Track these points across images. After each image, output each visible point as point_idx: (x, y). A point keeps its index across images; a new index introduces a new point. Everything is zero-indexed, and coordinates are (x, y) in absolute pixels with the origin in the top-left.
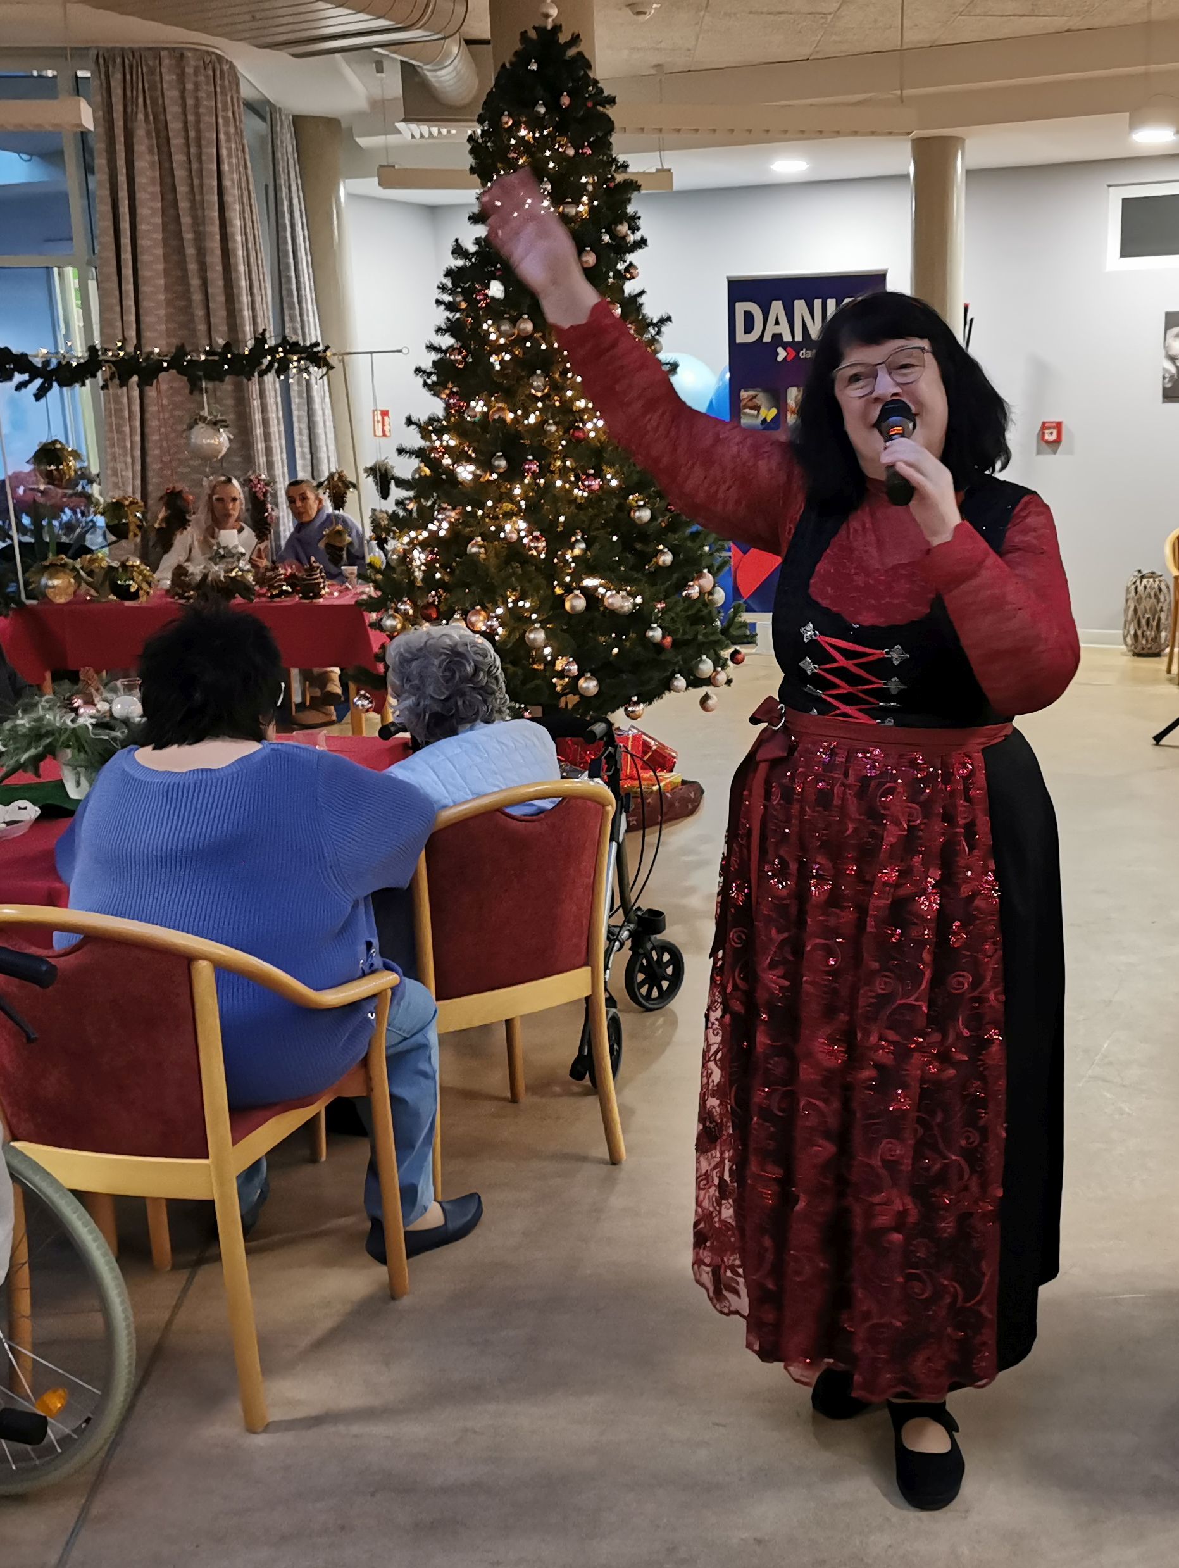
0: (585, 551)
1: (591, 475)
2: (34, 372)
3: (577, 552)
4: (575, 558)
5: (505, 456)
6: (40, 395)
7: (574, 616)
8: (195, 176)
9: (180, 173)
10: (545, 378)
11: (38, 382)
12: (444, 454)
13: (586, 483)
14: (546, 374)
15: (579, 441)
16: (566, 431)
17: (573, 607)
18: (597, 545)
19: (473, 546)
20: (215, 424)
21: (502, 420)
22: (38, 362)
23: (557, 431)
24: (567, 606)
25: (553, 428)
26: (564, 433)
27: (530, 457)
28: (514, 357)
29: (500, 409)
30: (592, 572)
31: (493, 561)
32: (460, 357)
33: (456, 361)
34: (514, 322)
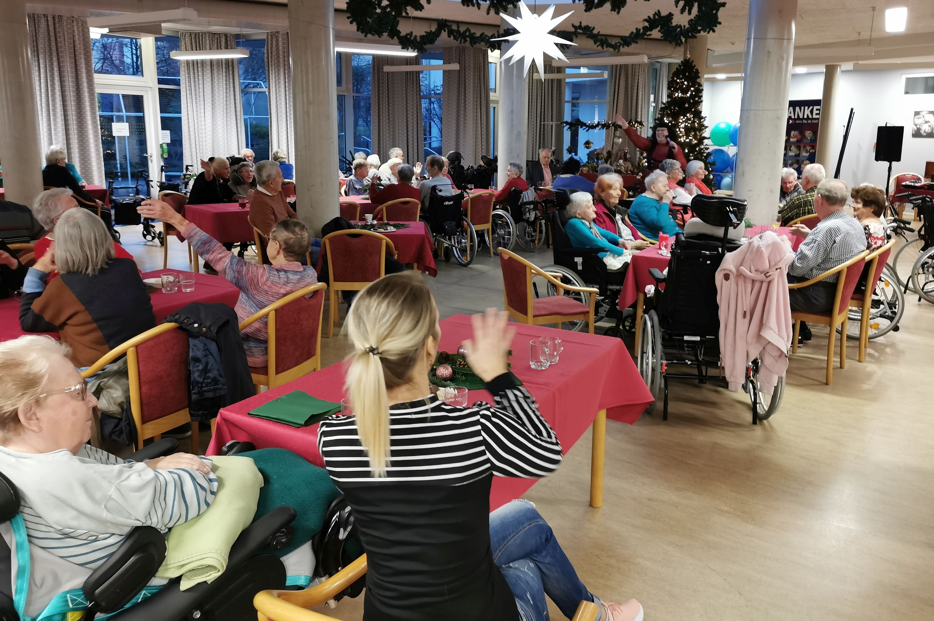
2: (587, 126)
6: (587, 131)
8: (633, 83)
9: (630, 82)
11: (587, 128)
20: (619, 138)
22: (588, 124)
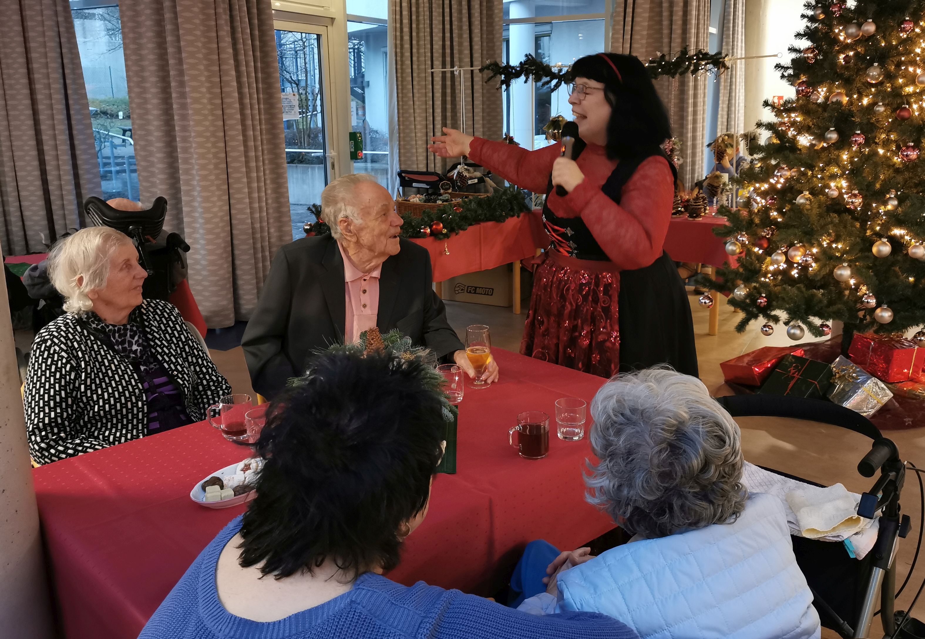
0: (896, 207)
1: (912, 147)
2: (553, 76)
3: (889, 207)
4: (887, 213)
5: (838, 130)
7: (879, 260)
10: (881, 69)
11: (554, 82)
12: (789, 127)
13: (905, 153)
14: (882, 65)
15: (903, 119)
16: (894, 110)
17: (879, 251)
18: (908, 203)
19: (801, 198)
21: (839, 103)
22: (555, 70)
23: (885, 111)
24: (874, 250)
25: (882, 109)
26: (892, 112)
27: (859, 132)
28: (857, 54)
29: (839, 94)
30: (900, 224)
31: (816, 211)
32: (812, 55)
33: (808, 57)
34: (859, 26)
